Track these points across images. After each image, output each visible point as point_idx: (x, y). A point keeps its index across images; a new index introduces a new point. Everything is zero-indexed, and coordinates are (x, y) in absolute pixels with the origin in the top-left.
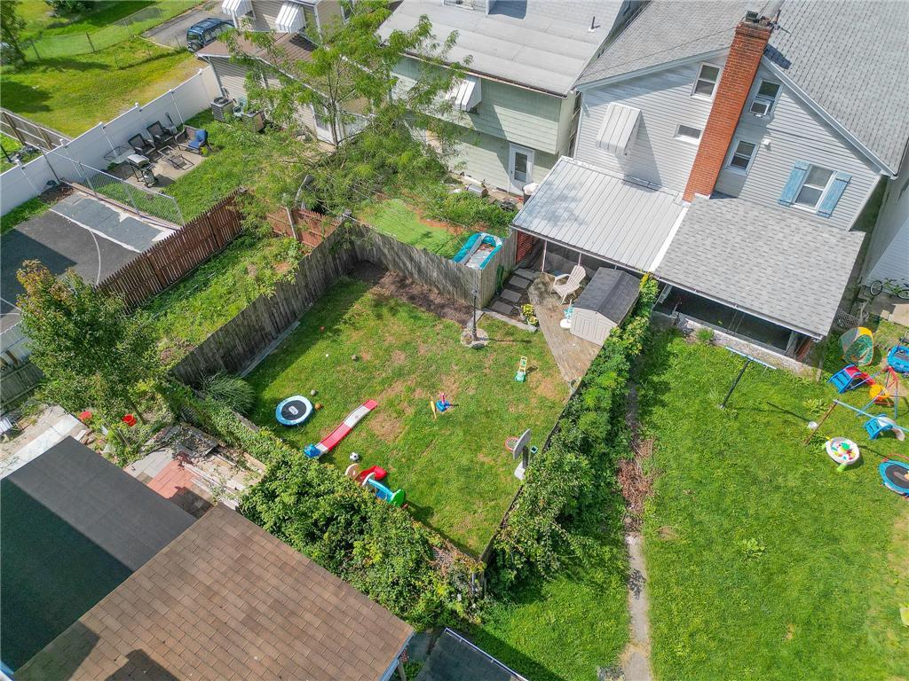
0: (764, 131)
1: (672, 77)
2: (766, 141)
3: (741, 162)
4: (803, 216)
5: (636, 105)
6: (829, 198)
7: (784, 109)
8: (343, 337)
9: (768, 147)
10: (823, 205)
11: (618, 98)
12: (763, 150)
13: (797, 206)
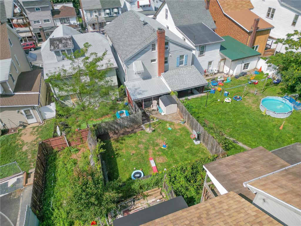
0: (169, 53)
1: (146, 50)
2: (170, 55)
3: (166, 62)
4: (182, 67)
5: (140, 60)
6: (185, 61)
7: (171, 46)
9: (171, 56)
10: (185, 63)
11: (135, 60)
12: (170, 57)
13: (180, 66)
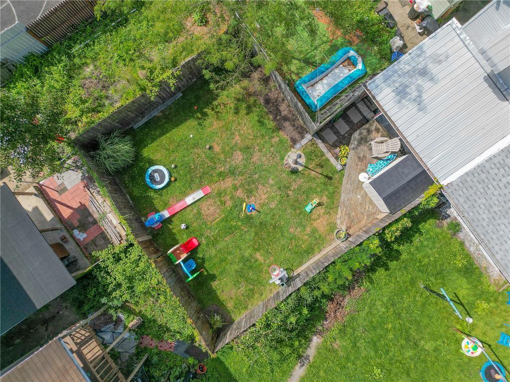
8: (207, 123)
